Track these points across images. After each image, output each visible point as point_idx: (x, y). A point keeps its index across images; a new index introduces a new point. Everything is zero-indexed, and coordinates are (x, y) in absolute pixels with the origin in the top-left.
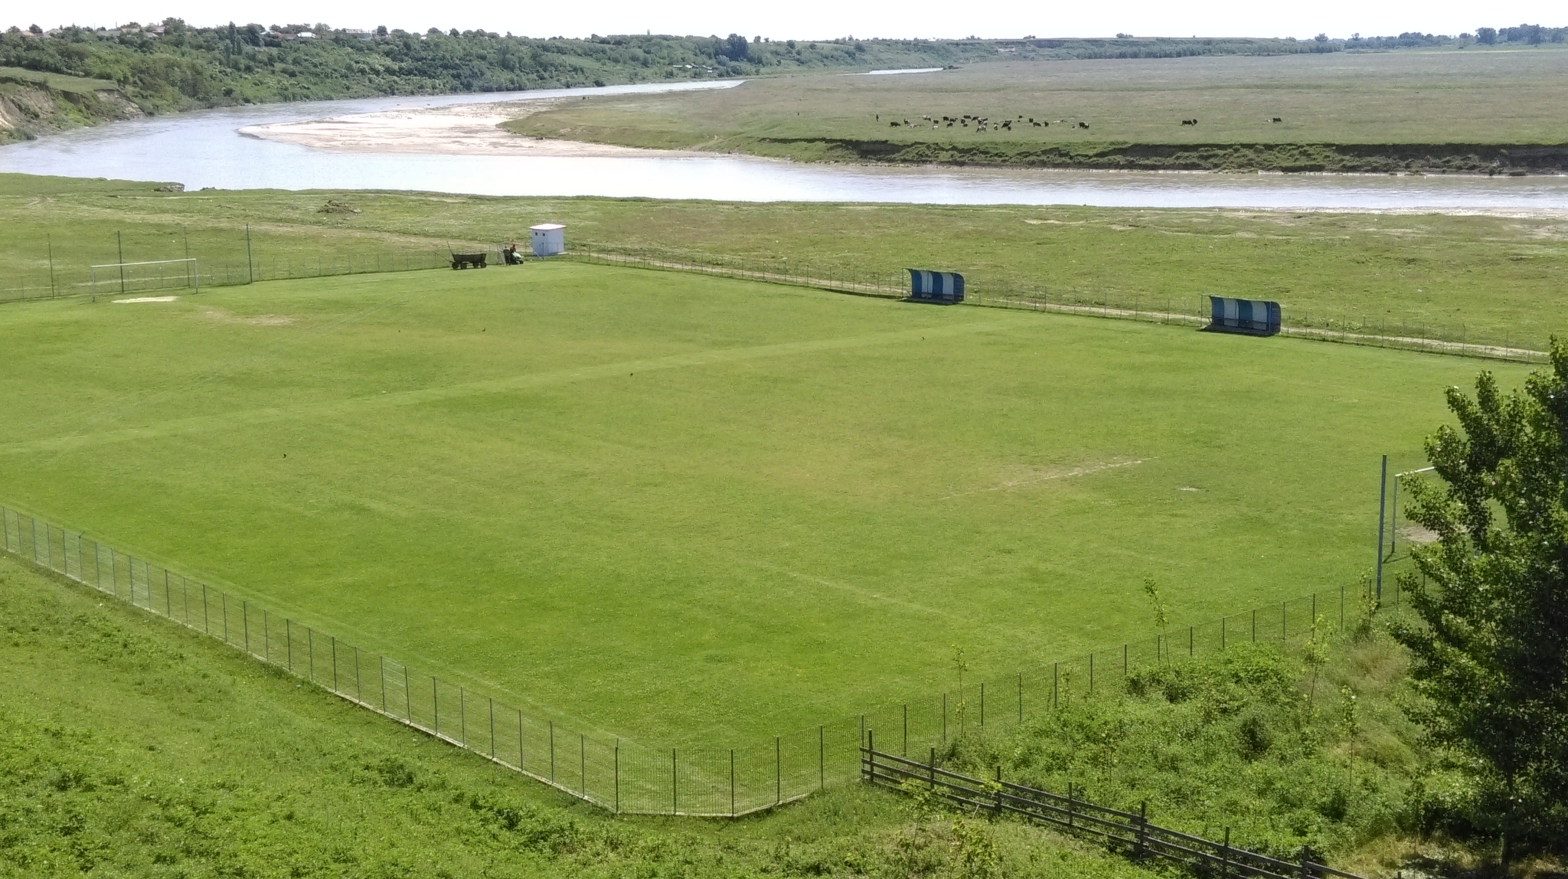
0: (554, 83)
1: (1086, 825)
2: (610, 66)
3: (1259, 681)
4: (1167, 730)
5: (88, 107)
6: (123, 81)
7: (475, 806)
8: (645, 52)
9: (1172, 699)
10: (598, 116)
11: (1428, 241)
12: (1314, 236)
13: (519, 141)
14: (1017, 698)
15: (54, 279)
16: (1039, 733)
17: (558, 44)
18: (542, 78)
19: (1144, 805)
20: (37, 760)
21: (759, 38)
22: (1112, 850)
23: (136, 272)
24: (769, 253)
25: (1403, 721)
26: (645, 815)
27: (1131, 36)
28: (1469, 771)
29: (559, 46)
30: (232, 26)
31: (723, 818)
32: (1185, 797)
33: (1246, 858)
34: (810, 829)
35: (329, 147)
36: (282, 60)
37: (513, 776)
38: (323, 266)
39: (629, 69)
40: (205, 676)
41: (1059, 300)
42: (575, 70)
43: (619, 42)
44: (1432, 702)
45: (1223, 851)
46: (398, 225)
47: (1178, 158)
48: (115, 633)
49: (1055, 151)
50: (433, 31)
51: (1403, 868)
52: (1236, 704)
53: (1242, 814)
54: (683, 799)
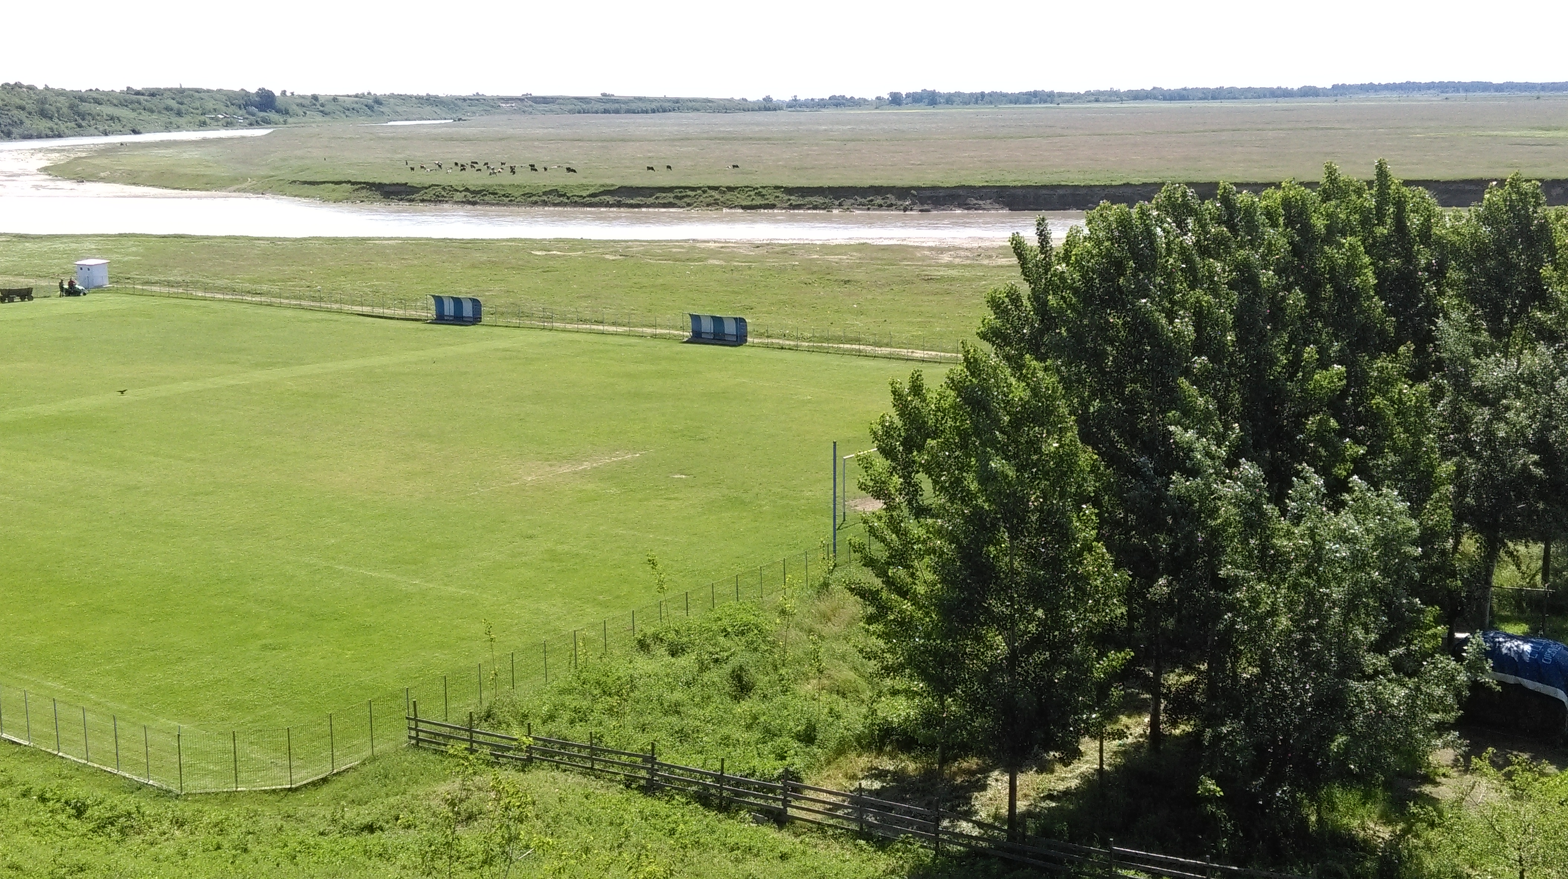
0: (92, 130)
1: (605, 767)
2: (145, 115)
3: (743, 633)
4: (670, 680)
7: (43, 799)
8: (178, 103)
9: (673, 654)
10: (137, 161)
11: (859, 266)
12: (771, 262)
14: (543, 663)
16: (562, 692)
17: (95, 95)
18: (80, 126)
19: (653, 745)
21: (285, 91)
22: (628, 787)
24: (304, 283)
25: (859, 659)
26: (209, 794)
27: (613, 95)
28: (910, 694)
29: (97, 98)
31: (281, 790)
32: (687, 736)
33: (738, 783)
34: (363, 792)
37: (79, 768)
39: (164, 119)
41: (563, 320)
42: (112, 119)
43: (153, 93)
44: (880, 642)
45: (720, 778)
47: (657, 198)
49: (554, 192)
51: (863, 778)
52: (726, 654)
53: (734, 746)
54: (243, 775)
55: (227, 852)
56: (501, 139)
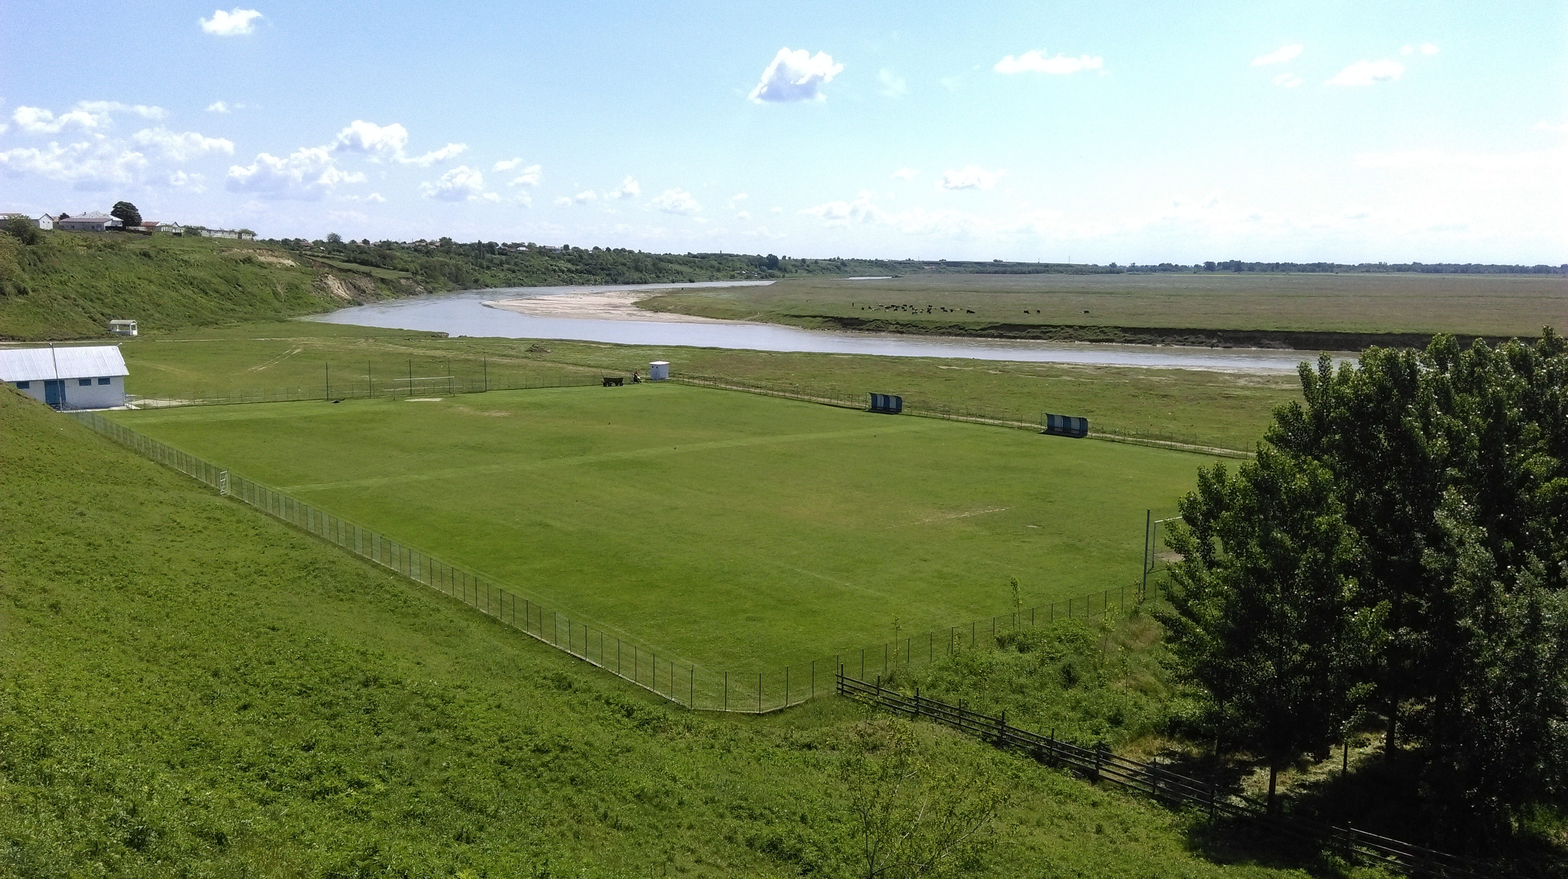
0: (666, 280)
1: (969, 724)
2: (698, 271)
3: (1073, 642)
4: (1018, 669)
5: (394, 287)
6: (415, 273)
7: (608, 703)
8: (718, 263)
9: (1021, 651)
10: (691, 300)
11: (1175, 385)
12: (1108, 380)
13: (644, 313)
14: (930, 647)
15: (371, 386)
16: (941, 669)
17: (668, 257)
18: (658, 277)
19: (1003, 712)
20: (352, 668)
21: (785, 257)
22: (984, 740)
23: (420, 384)
24: (788, 381)
25: (1159, 668)
26: (708, 711)
27: (1002, 261)
28: (1197, 698)
29: (669, 259)
30: (480, 242)
31: (753, 714)
32: (1028, 709)
33: (1064, 747)
34: (805, 722)
35: (533, 314)
36: (508, 263)
37: (631, 686)
38: (528, 383)
39: (709, 273)
40: (452, 621)
41: (958, 414)
42: (678, 273)
43: (704, 257)
44: (1176, 657)
45: (1050, 742)
46: (571, 361)
47: (1028, 332)
48: (400, 594)
49: (957, 326)
50: (596, 248)
51: (1157, 755)
52: (1059, 655)
53: (1062, 721)
54: (730, 702)
55: (717, 751)
56: (924, 290)
